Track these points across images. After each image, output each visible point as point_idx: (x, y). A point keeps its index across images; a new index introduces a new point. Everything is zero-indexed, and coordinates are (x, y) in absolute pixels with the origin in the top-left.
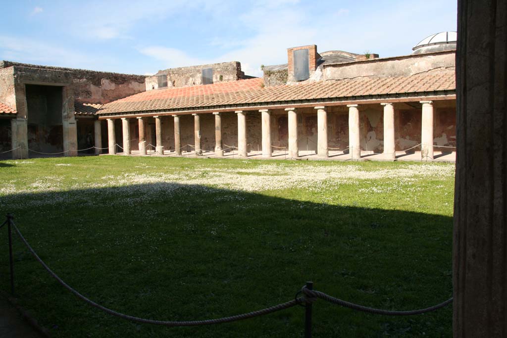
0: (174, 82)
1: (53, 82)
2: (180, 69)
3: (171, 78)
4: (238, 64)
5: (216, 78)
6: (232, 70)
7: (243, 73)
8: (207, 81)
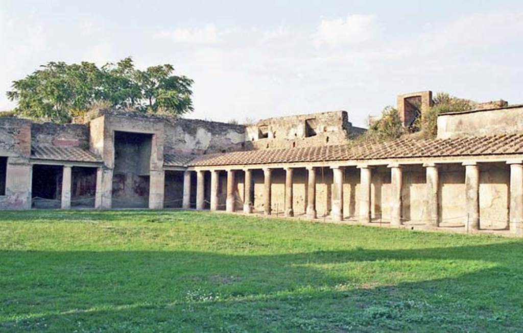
0: (275, 133)
1: (143, 129)
2: (282, 118)
3: (272, 128)
4: (345, 114)
5: (320, 129)
6: (338, 120)
7: (351, 124)
8: (310, 132)
